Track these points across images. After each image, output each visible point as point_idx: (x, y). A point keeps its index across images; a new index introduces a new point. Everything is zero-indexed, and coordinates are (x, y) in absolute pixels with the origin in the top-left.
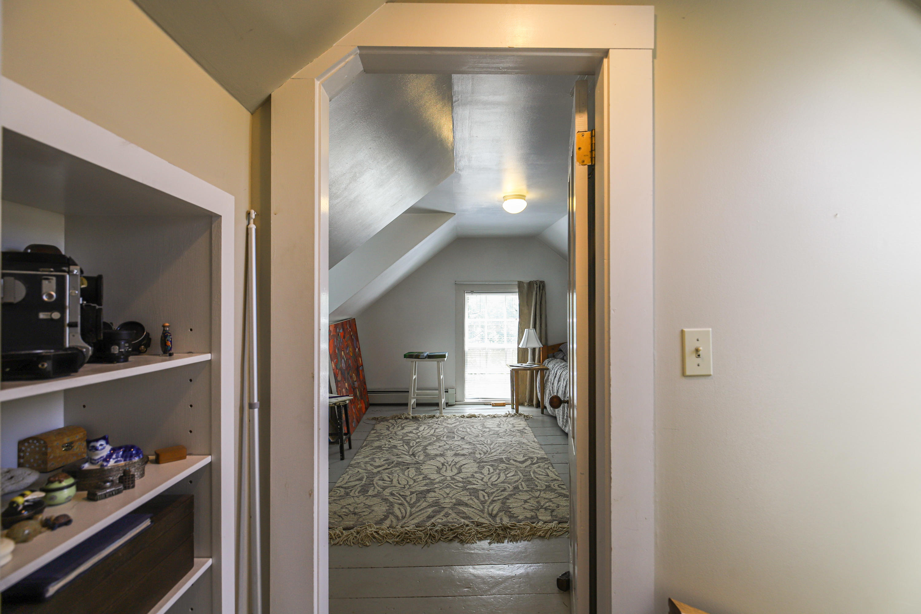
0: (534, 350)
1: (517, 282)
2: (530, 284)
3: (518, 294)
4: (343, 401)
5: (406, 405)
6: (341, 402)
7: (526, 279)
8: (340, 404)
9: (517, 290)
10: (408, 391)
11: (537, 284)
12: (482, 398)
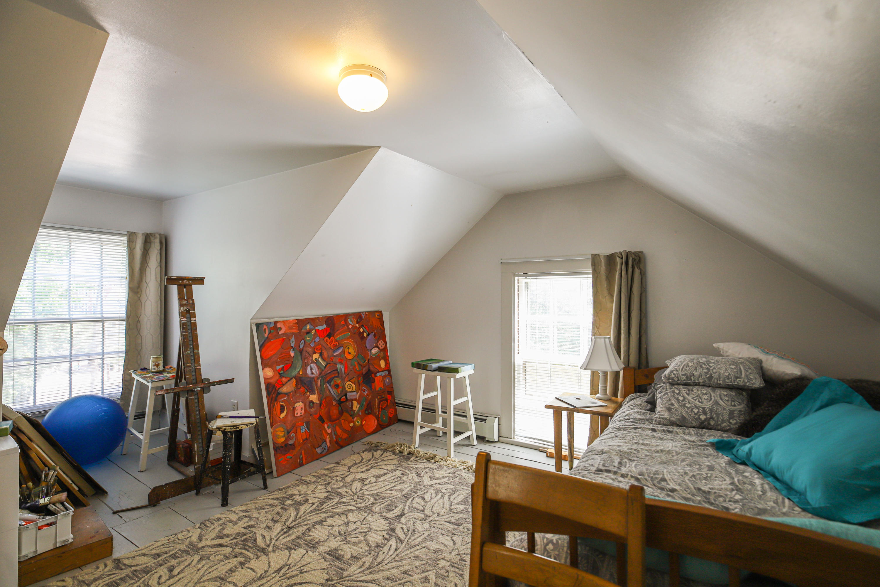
0: (617, 374)
1: (590, 256)
2: (611, 259)
3: (591, 276)
4: (231, 426)
5: (412, 423)
6: (229, 426)
7: (605, 251)
8: (225, 429)
9: (590, 270)
10: (415, 407)
11: (622, 258)
12: (539, 440)
